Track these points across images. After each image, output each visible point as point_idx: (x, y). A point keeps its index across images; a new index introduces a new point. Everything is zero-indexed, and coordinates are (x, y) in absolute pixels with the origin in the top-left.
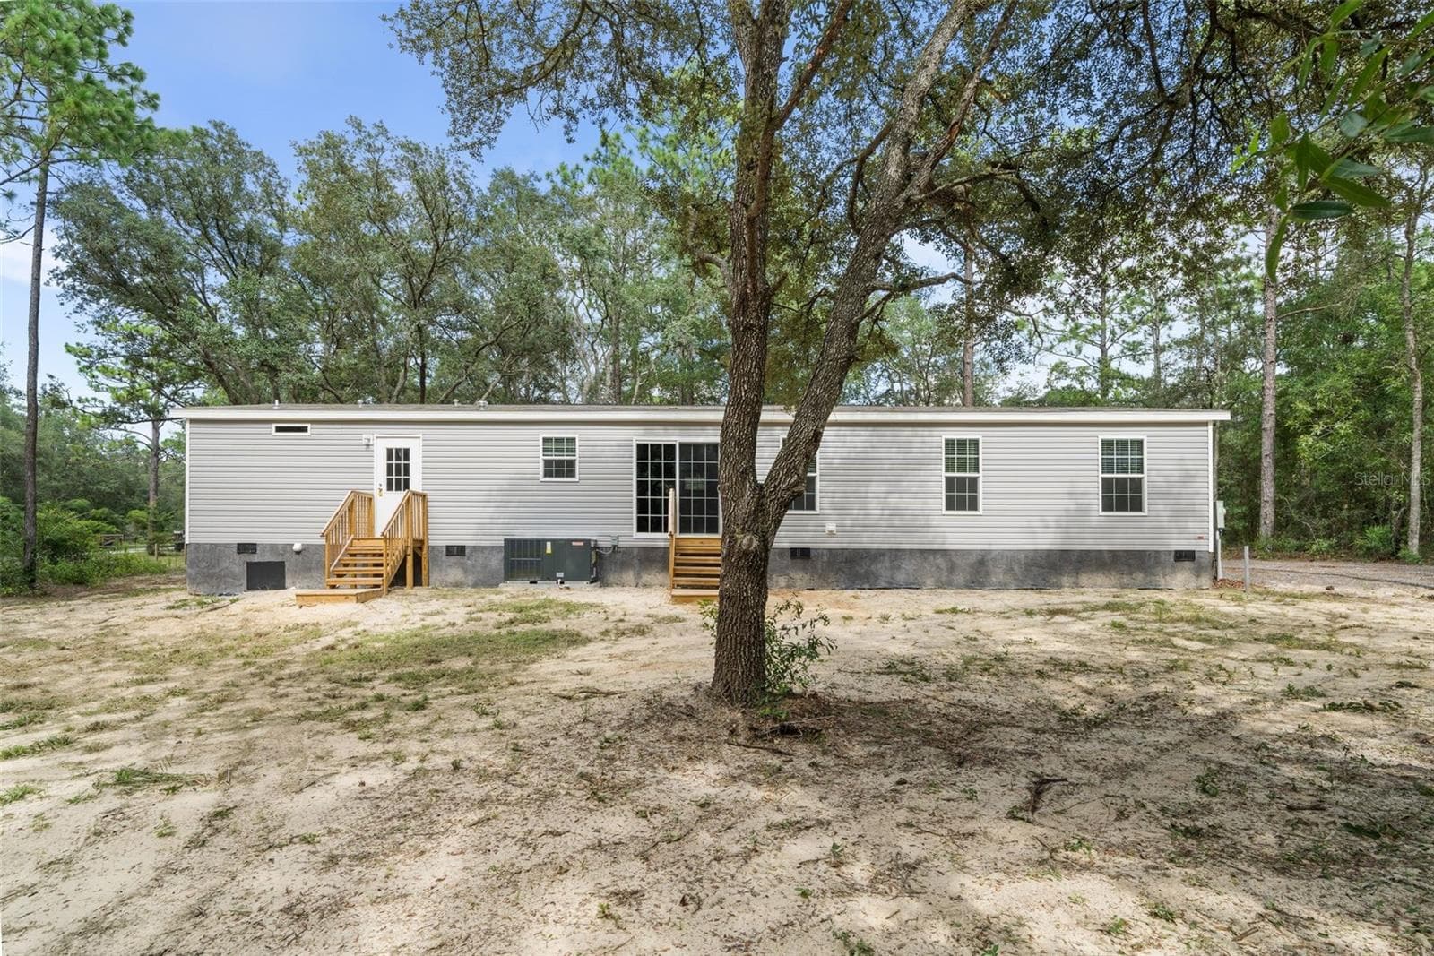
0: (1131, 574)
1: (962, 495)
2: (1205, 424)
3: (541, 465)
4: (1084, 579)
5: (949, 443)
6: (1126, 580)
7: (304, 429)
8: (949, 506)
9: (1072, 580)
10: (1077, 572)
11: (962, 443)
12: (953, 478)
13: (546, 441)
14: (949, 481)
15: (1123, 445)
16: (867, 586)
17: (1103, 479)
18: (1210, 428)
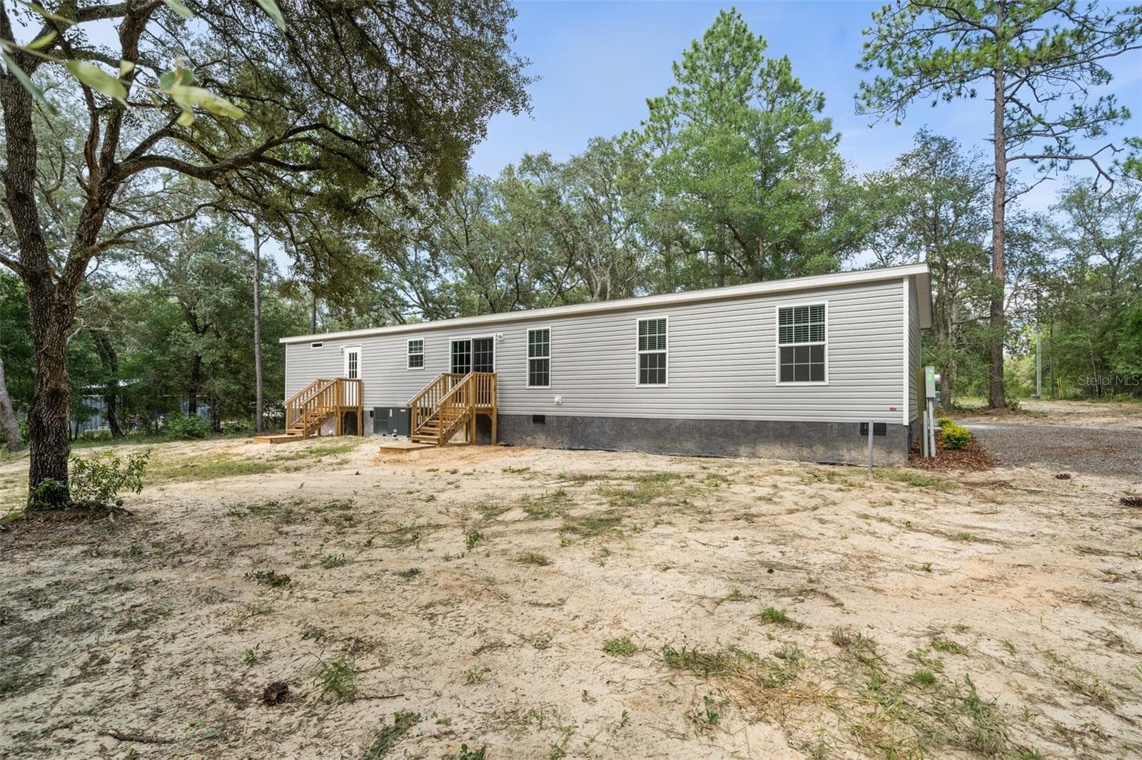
0: (811, 446)
1: (653, 370)
2: (899, 280)
3: (408, 359)
4: (762, 449)
5: (642, 324)
6: (806, 452)
7: (320, 345)
8: (643, 380)
9: (749, 450)
10: (754, 443)
11: (652, 322)
12: (646, 355)
13: (411, 343)
14: (643, 357)
15: (801, 312)
16: (582, 447)
17: (782, 348)
18: (906, 284)
